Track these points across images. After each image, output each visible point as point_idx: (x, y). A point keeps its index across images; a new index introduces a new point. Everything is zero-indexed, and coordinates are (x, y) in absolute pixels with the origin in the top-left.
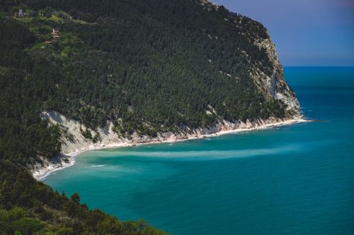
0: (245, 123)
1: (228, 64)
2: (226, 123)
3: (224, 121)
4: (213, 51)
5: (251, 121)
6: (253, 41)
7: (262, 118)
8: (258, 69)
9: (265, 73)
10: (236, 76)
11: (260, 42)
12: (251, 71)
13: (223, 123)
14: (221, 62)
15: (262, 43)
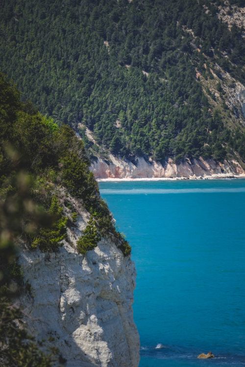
0: (164, 166)
1: (146, 51)
2: (117, 163)
3: (112, 157)
4: (117, 25)
5: (177, 163)
6: (215, 12)
7: (206, 159)
8: (218, 67)
9: (233, 76)
10: (163, 75)
11: (230, 14)
12: (202, 70)
13: (109, 162)
14: (130, 48)
15: (236, 15)
